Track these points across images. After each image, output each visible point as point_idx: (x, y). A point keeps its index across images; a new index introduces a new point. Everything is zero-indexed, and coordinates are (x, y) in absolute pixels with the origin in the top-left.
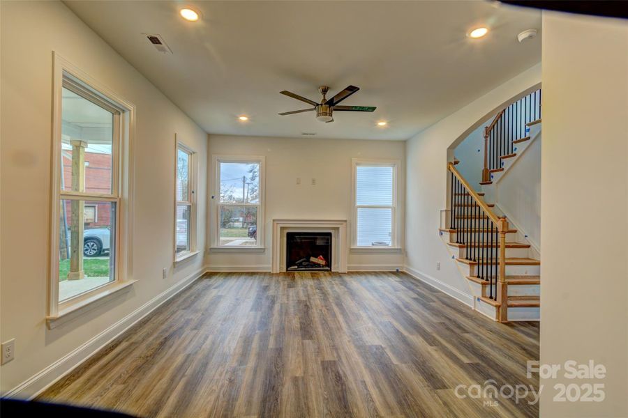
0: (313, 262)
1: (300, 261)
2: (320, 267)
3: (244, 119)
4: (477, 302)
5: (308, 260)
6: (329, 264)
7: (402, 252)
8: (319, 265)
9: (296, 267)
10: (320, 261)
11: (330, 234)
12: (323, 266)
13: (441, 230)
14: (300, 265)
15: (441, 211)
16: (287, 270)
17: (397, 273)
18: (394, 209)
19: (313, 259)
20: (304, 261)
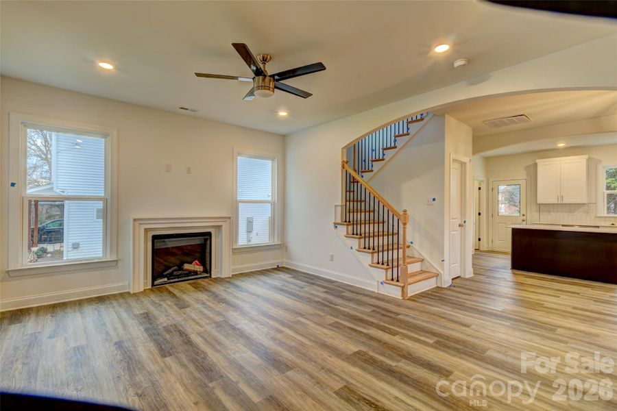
0: (186, 270)
1: (170, 271)
2: (197, 274)
3: (107, 66)
4: (381, 285)
5: (180, 268)
6: (207, 270)
7: (282, 247)
8: (196, 273)
9: (166, 279)
10: (196, 267)
11: (209, 234)
12: (201, 273)
13: (335, 224)
14: (170, 276)
15: (336, 206)
16: (153, 285)
17: (279, 269)
18: (273, 204)
19: (186, 266)
20: (175, 270)
